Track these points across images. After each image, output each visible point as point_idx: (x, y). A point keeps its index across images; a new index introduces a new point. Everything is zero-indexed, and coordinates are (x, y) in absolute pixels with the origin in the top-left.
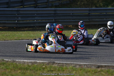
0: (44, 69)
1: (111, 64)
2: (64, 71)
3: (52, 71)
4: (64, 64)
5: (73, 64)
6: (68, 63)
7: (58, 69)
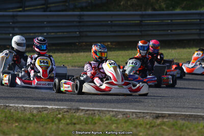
0: (59, 120)
1: (179, 112)
2: (95, 123)
3: (75, 124)
4: (96, 112)
5: (113, 111)
6: (103, 109)
7: (84, 120)
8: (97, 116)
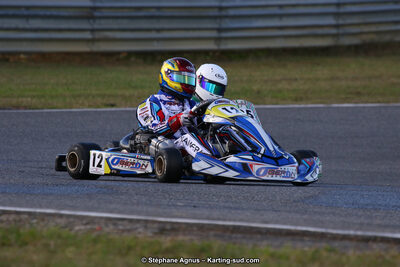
8: (27, 226)
